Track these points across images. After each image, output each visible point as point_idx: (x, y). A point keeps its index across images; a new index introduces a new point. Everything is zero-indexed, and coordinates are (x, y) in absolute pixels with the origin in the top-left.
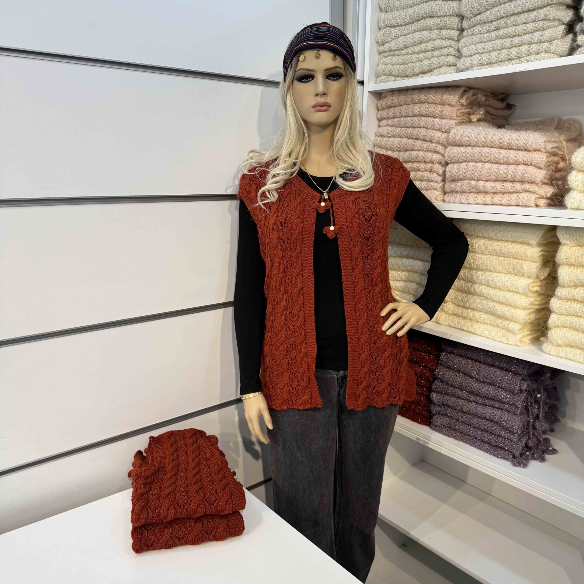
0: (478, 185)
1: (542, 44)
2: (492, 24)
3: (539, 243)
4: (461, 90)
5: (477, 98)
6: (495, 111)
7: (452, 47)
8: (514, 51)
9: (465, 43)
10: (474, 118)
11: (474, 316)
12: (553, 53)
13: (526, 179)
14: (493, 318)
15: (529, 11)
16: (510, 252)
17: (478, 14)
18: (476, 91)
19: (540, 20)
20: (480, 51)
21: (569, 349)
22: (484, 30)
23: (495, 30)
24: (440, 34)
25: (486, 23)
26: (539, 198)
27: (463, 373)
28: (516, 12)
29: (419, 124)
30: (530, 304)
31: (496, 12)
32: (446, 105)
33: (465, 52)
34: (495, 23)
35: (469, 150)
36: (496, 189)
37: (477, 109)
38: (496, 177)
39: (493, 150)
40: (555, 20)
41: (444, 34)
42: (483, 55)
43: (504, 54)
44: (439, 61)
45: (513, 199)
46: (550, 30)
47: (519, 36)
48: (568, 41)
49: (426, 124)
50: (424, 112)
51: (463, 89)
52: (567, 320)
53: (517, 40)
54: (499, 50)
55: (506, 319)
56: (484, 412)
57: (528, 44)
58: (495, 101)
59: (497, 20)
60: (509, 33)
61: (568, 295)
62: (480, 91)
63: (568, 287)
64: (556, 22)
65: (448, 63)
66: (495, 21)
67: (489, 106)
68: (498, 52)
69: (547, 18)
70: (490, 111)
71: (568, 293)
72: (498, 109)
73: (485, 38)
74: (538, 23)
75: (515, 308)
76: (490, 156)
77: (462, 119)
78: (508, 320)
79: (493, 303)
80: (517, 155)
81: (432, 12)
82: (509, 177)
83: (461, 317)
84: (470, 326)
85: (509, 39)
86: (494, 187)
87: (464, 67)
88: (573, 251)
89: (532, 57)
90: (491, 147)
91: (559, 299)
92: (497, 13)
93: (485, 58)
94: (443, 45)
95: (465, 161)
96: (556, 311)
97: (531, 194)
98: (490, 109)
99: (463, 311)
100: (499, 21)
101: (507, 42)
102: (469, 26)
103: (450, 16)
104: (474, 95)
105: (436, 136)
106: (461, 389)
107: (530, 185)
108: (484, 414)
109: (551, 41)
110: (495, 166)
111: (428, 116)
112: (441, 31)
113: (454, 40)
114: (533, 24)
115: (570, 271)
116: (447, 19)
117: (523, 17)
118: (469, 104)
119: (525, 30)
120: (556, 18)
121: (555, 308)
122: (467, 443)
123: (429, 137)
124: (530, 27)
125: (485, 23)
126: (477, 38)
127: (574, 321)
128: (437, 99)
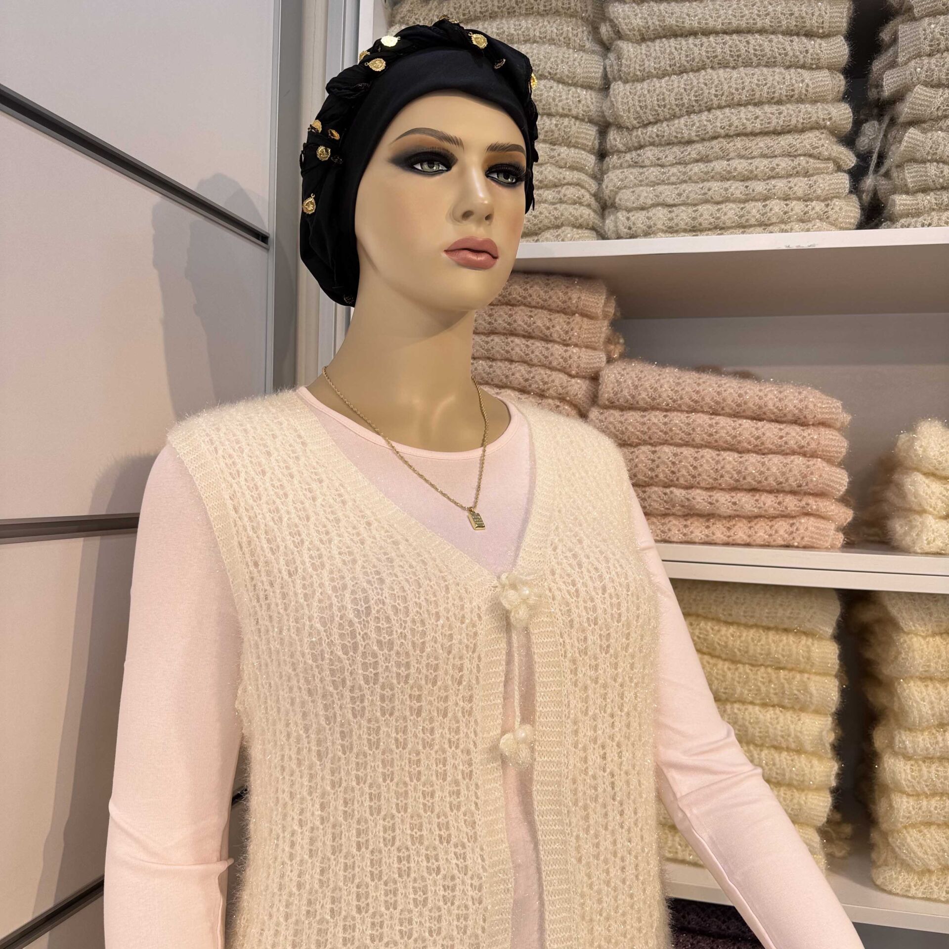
0: (694, 498)
1: (812, 204)
2: (689, 149)
7: (583, 187)
8: (754, 210)
9: (620, 182)
13: (811, 485)
15: (777, 133)
17: (650, 123)
20: (670, 201)
22: (671, 158)
23: (697, 161)
24: (555, 153)
25: (673, 143)
26: (836, 530)
28: (749, 130)
29: (507, 352)
31: (705, 123)
32: (573, 314)
33: (625, 197)
34: (699, 147)
35: (656, 418)
36: (742, 508)
38: (737, 481)
39: (723, 421)
41: (562, 155)
42: (677, 210)
43: (730, 212)
44: (556, 213)
47: (756, 178)
49: (527, 355)
50: (520, 325)
53: (759, 187)
54: (718, 203)
59: (703, 140)
60: (735, 169)
64: (831, 165)
65: (577, 219)
66: (697, 142)
68: (717, 206)
73: (673, 175)
74: (797, 160)
76: (716, 432)
80: (782, 433)
82: (771, 480)
85: (741, 182)
86: (735, 504)
87: (626, 230)
88: (934, 647)
89: (795, 226)
90: (715, 413)
92: (705, 126)
93: (683, 216)
94: (564, 178)
95: (645, 443)
97: (822, 521)
100: (707, 144)
105: (557, 383)
107: (817, 500)
110: (730, 457)
111: (528, 336)
112: (556, 147)
113: (585, 173)
114: (786, 159)
116: (571, 123)
117: (762, 143)
119: (773, 169)
123: (536, 382)
124: (783, 165)
125: (669, 143)
126: (653, 173)
128: (554, 298)
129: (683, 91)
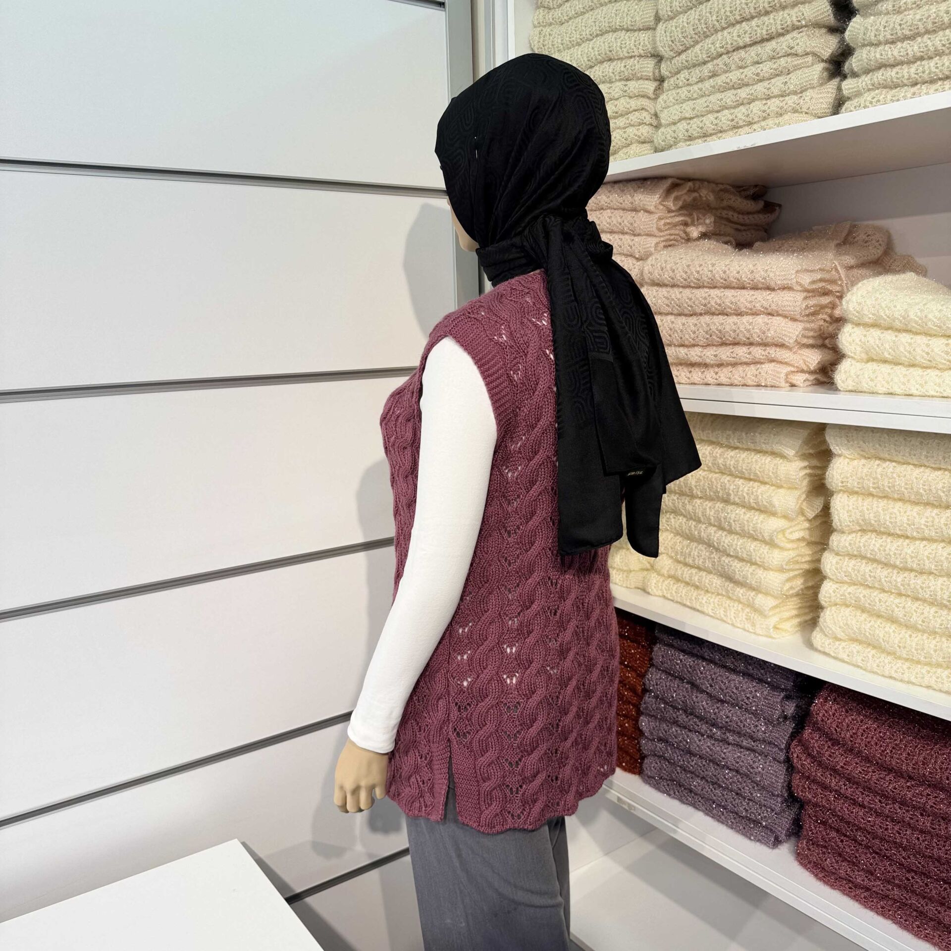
0: (691, 354)
1: (787, 98)
2: (704, 68)
3: (800, 454)
4: (667, 183)
5: (700, 196)
6: (740, 216)
7: (647, 110)
9: (665, 102)
10: (694, 232)
11: (700, 582)
12: (806, 113)
13: (769, 339)
14: (731, 585)
15: (763, 41)
16: (750, 469)
17: (683, 51)
18: (697, 184)
19: (781, 57)
20: (687, 115)
21: (855, 647)
22: (694, 79)
23: (710, 77)
24: (626, 88)
25: (696, 65)
26: (794, 372)
27: (688, 683)
28: (741, 44)
30: (788, 563)
31: (710, 46)
32: (640, 211)
33: (664, 117)
34: (710, 66)
36: (721, 358)
37: (700, 216)
38: (721, 338)
40: (807, 54)
41: (632, 89)
42: (691, 122)
43: (724, 118)
44: (625, 136)
45: (749, 376)
46: (799, 72)
47: (747, 85)
48: (830, 90)
51: (669, 182)
52: (850, 593)
53: (743, 93)
54: (718, 112)
55: (752, 588)
56: (724, 756)
57: (762, 99)
58: (740, 200)
59: (713, 59)
60: (731, 81)
61: (849, 548)
62: (706, 183)
63: (849, 533)
64: (810, 59)
65: (640, 137)
66: (708, 62)
67: (730, 208)
68: (716, 115)
69: (793, 51)
70: (730, 217)
71: (850, 544)
72: (748, 213)
73: (695, 92)
74: (778, 61)
75: (765, 569)
77: (671, 235)
78: (754, 590)
79: (730, 559)
80: (753, 298)
81: (611, 51)
82: (741, 336)
83: (682, 582)
84: (696, 599)
85: (733, 91)
86: (716, 356)
87: (663, 143)
88: (854, 468)
89: (770, 122)
91: (837, 554)
92: (710, 48)
93: (694, 126)
94: (631, 107)
96: (831, 577)
97: (780, 366)
98: (731, 213)
99: (683, 571)
100: (715, 62)
101: (729, 97)
102: (670, 72)
103: (640, 56)
104: (691, 191)
106: (685, 711)
107: (778, 350)
108: (723, 758)
109: (801, 92)
110: (718, 320)
112: (628, 83)
113: (649, 98)
114: (770, 63)
115: (850, 504)
116: (636, 62)
117: (753, 52)
118: (681, 208)
119: (758, 75)
120: (808, 50)
121: (828, 571)
122: (699, 810)
124: (766, 69)
125: (694, 66)
126: (683, 93)
127: (861, 596)
128: (626, 202)
129: (697, 22)
